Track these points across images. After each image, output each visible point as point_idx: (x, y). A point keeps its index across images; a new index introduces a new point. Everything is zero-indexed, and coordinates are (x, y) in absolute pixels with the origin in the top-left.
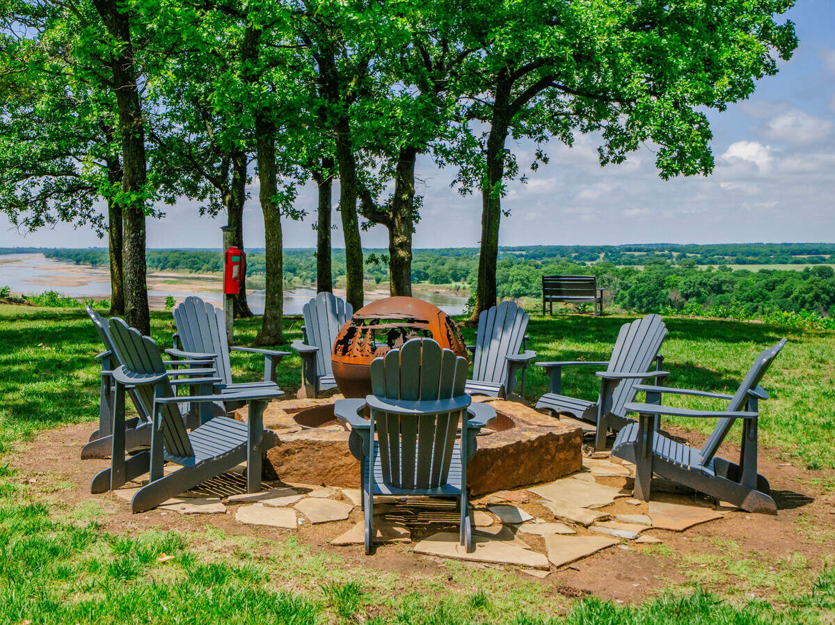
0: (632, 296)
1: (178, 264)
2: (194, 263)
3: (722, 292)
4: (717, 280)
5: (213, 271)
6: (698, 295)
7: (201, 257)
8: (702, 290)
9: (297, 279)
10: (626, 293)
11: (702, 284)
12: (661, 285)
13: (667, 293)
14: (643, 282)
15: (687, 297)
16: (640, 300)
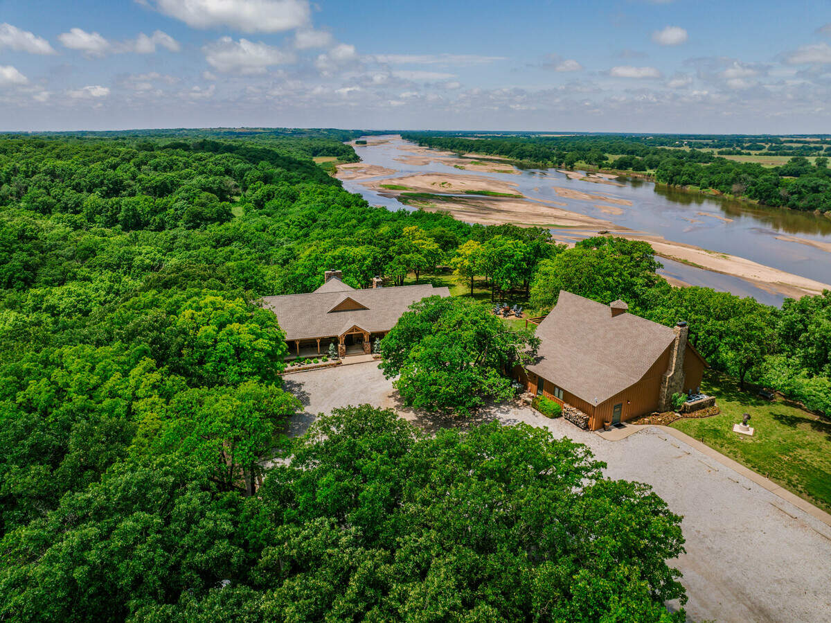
0: (756, 191)
1: (479, 149)
2: (488, 149)
3: (819, 192)
4: (816, 184)
5: (500, 155)
6: (800, 193)
7: (493, 145)
8: (803, 190)
9: (550, 162)
10: (753, 188)
11: (804, 186)
12: (777, 185)
13: (779, 191)
14: (767, 181)
15: (792, 194)
16: (760, 194)
